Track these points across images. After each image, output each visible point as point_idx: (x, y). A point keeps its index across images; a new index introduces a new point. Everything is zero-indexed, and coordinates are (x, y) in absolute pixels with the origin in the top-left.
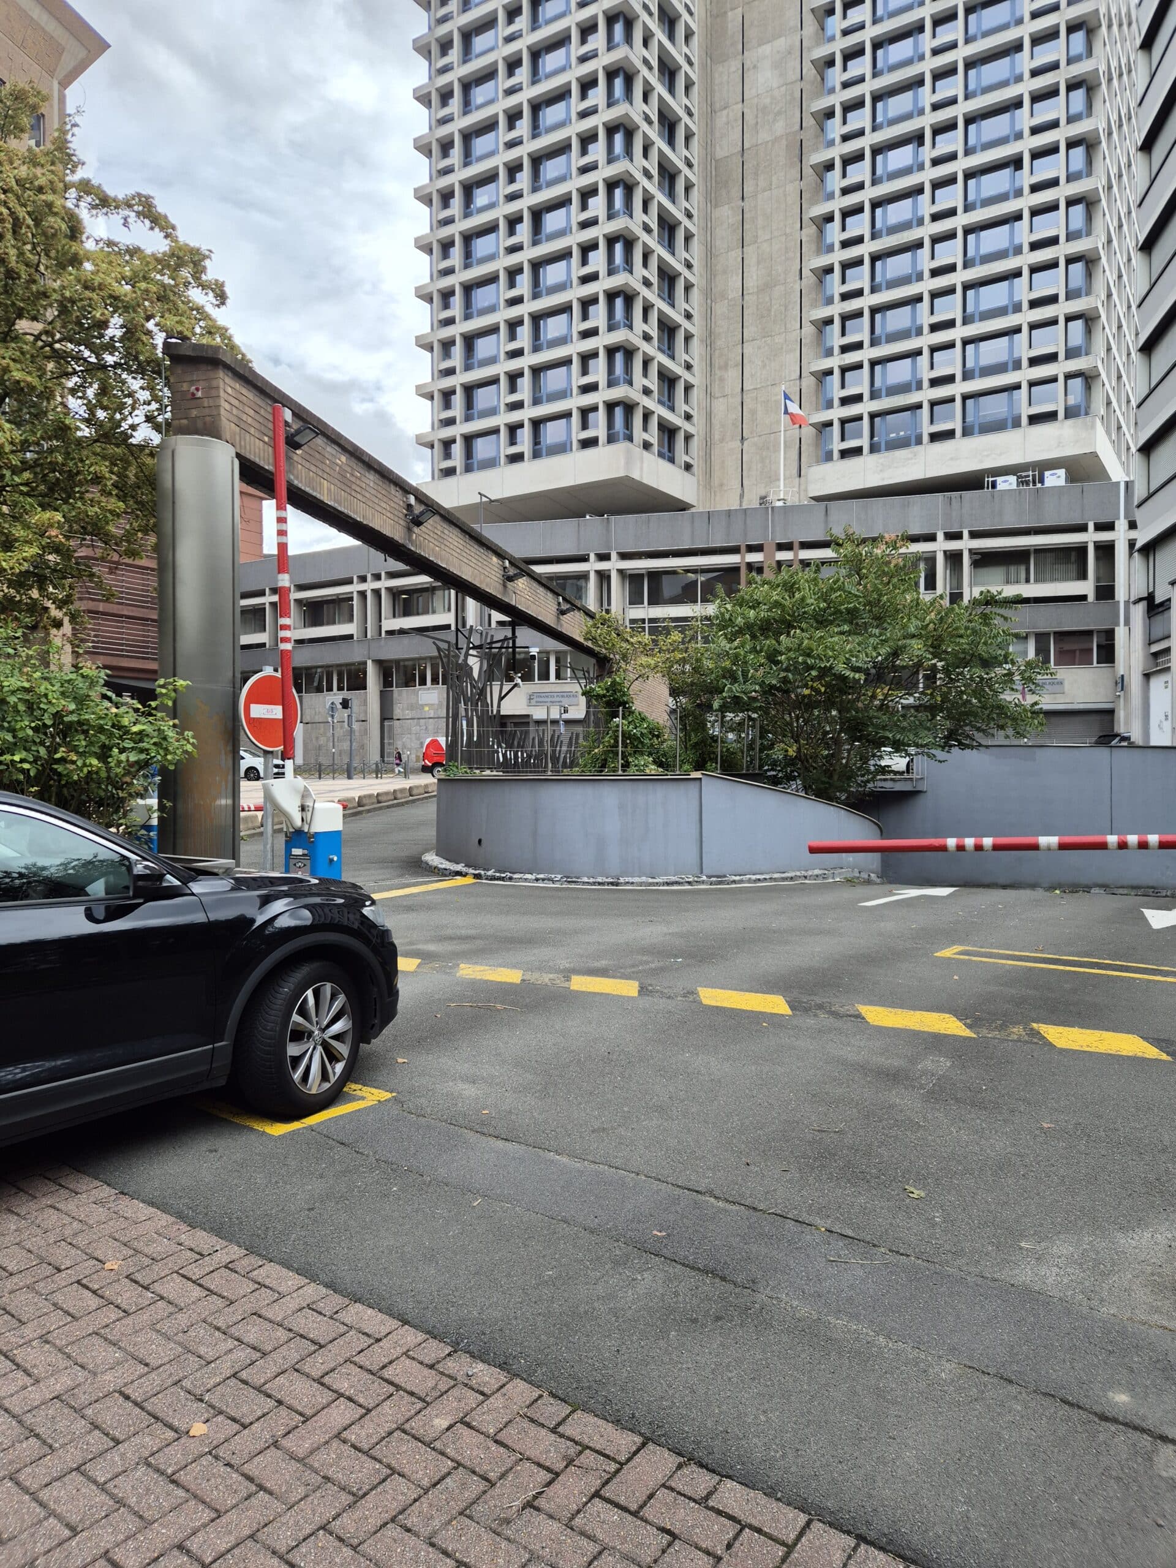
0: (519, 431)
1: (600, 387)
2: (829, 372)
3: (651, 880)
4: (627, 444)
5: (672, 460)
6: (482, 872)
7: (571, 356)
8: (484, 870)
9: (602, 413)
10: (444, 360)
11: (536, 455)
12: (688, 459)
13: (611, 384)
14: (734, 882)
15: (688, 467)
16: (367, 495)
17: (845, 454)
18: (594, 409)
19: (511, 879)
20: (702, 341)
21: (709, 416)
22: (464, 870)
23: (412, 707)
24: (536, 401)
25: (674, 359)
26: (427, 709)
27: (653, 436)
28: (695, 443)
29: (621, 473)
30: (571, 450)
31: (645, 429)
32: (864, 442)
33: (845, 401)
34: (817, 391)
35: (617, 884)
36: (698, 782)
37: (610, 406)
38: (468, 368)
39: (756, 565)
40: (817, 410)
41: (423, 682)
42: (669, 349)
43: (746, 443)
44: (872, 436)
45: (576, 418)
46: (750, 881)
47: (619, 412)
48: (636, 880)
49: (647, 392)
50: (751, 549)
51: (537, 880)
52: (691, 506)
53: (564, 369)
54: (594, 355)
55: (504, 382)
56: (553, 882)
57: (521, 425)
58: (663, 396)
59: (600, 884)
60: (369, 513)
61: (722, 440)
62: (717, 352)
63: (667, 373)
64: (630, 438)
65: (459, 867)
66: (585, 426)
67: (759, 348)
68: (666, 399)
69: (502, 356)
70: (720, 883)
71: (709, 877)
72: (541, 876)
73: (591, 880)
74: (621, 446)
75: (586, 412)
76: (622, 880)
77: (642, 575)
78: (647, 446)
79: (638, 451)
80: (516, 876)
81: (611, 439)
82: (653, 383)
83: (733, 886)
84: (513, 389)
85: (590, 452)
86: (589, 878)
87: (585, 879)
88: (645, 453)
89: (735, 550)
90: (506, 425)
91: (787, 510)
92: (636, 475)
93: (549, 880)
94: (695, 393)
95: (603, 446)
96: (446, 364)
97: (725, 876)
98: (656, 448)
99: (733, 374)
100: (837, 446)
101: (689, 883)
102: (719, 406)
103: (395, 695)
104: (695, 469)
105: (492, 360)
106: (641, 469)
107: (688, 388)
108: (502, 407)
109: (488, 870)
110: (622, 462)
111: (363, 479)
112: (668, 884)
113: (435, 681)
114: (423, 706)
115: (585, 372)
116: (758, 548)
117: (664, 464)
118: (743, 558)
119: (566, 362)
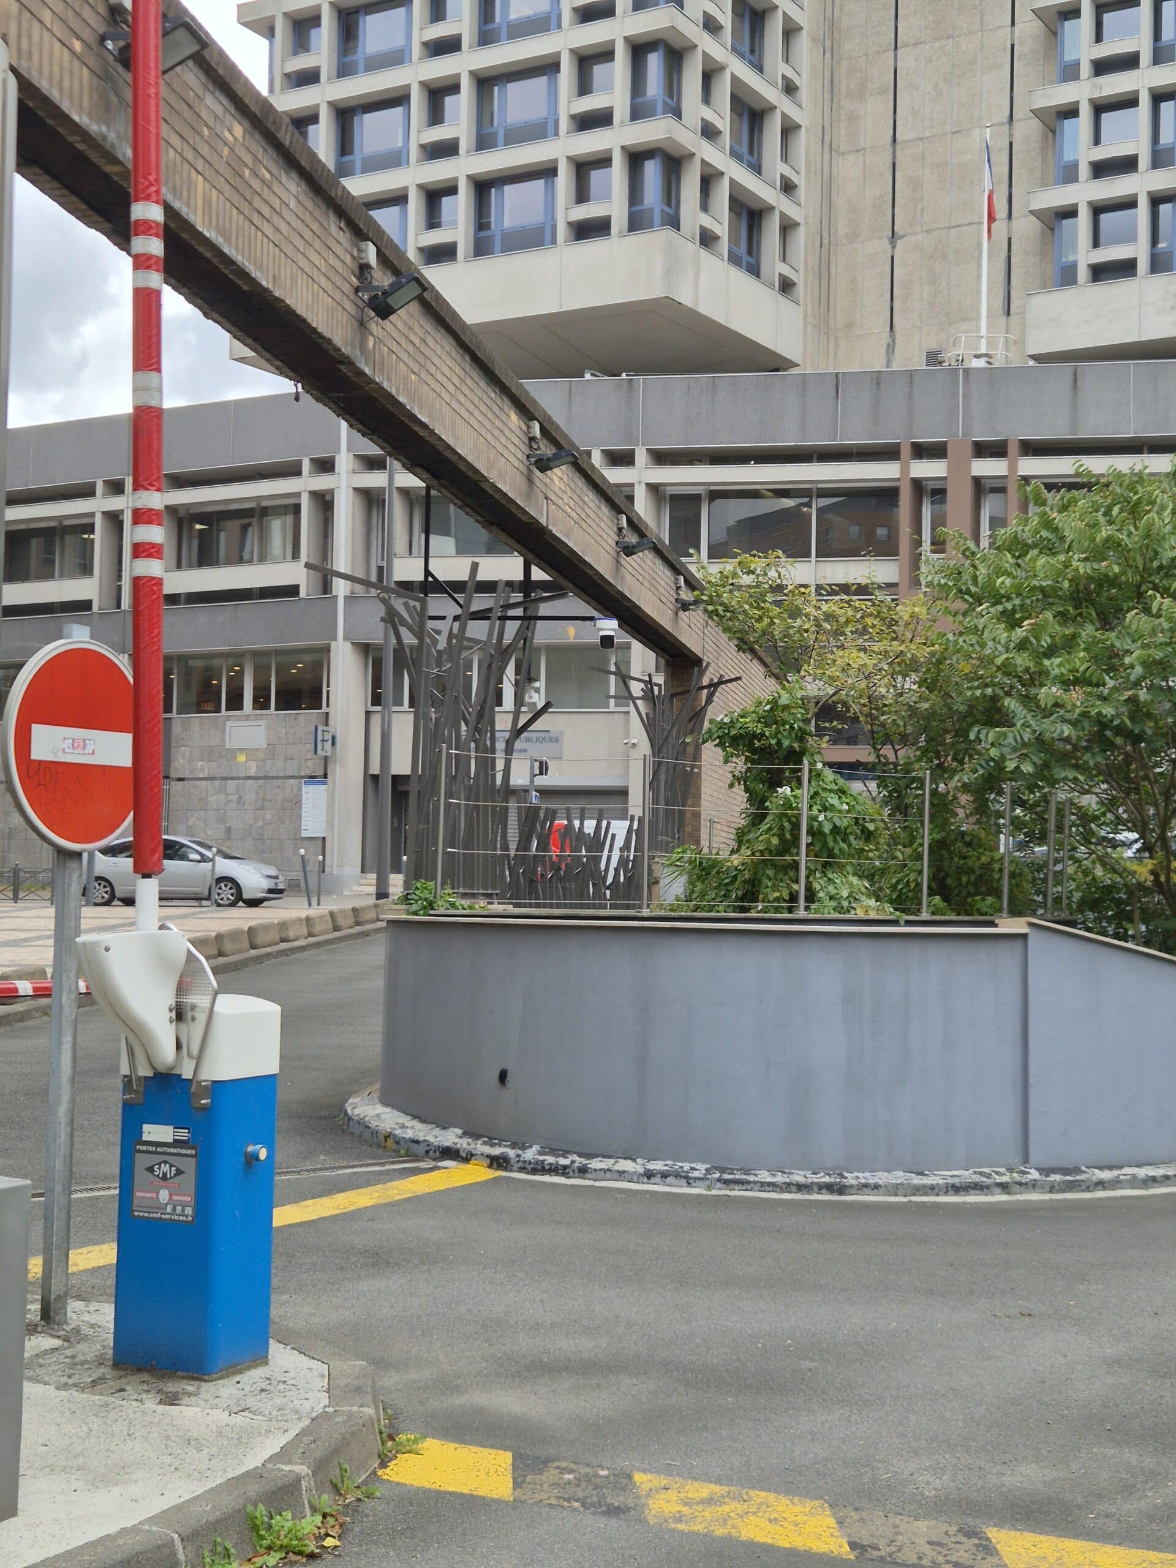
0: (445, 200)
1: (616, 119)
2: (1071, 112)
3: (917, 1180)
4: (668, 233)
5: (754, 270)
6: (511, 1153)
7: (558, 54)
8: (514, 1146)
9: (618, 171)
10: (295, 53)
11: (481, 249)
12: (786, 270)
13: (637, 113)
14: (1101, 1184)
15: (786, 286)
16: (284, 227)
17: (1101, 272)
18: (603, 161)
19: (583, 1171)
20: (814, 40)
21: (828, 186)
22: (464, 1144)
23: (210, 754)
24: (484, 142)
25: (761, 71)
26: (242, 758)
27: (720, 221)
28: (800, 239)
29: (656, 292)
30: (554, 241)
31: (705, 207)
32: (1140, 250)
33: (1101, 169)
34: (1044, 149)
35: (841, 1190)
36: (1018, 945)
37: (636, 158)
38: (344, 71)
39: (932, 485)
40: (1044, 184)
41: (235, 702)
42: (752, 51)
43: (900, 244)
44: (1155, 240)
45: (564, 179)
46: (1134, 1182)
47: (652, 170)
48: (881, 1178)
49: (709, 132)
50: (922, 451)
51: (649, 1175)
52: (790, 364)
53: (543, 80)
54: (605, 54)
55: (417, 101)
56: (689, 1181)
57: (451, 190)
58: (740, 144)
59: (801, 1187)
60: (287, 271)
61: (852, 237)
62: (845, 64)
63: (746, 99)
64: (674, 222)
65: (450, 1137)
66: (582, 195)
67: (929, 60)
68: (744, 149)
69: (416, 50)
70: (1071, 1186)
71: (1046, 1171)
72: (658, 1166)
73: (780, 1178)
74: (657, 238)
75: (583, 167)
76: (850, 1179)
77: (697, 498)
78: (707, 239)
79: (692, 249)
80: (596, 1164)
81: (636, 223)
82: (722, 118)
83: (1101, 1194)
84: (436, 116)
85: (593, 248)
86: (772, 1171)
87: (765, 1176)
88: (703, 253)
89: (889, 453)
90: (420, 187)
91: (994, 376)
92: (685, 298)
93: (677, 1175)
94: (802, 142)
95: (621, 235)
96: (302, 62)
97: (1077, 1171)
98: (724, 245)
99: (877, 108)
100: (1085, 256)
101: (1004, 1187)
102: (848, 169)
103: (177, 729)
104: (800, 290)
105: (396, 58)
106: (696, 284)
107: (789, 130)
108: (414, 152)
109: (524, 1148)
110: (659, 267)
111: (276, 187)
112: (956, 1189)
113: (261, 702)
114: (234, 752)
115: (584, 87)
116: (936, 451)
117: (740, 278)
118: (905, 470)
119: (548, 67)
